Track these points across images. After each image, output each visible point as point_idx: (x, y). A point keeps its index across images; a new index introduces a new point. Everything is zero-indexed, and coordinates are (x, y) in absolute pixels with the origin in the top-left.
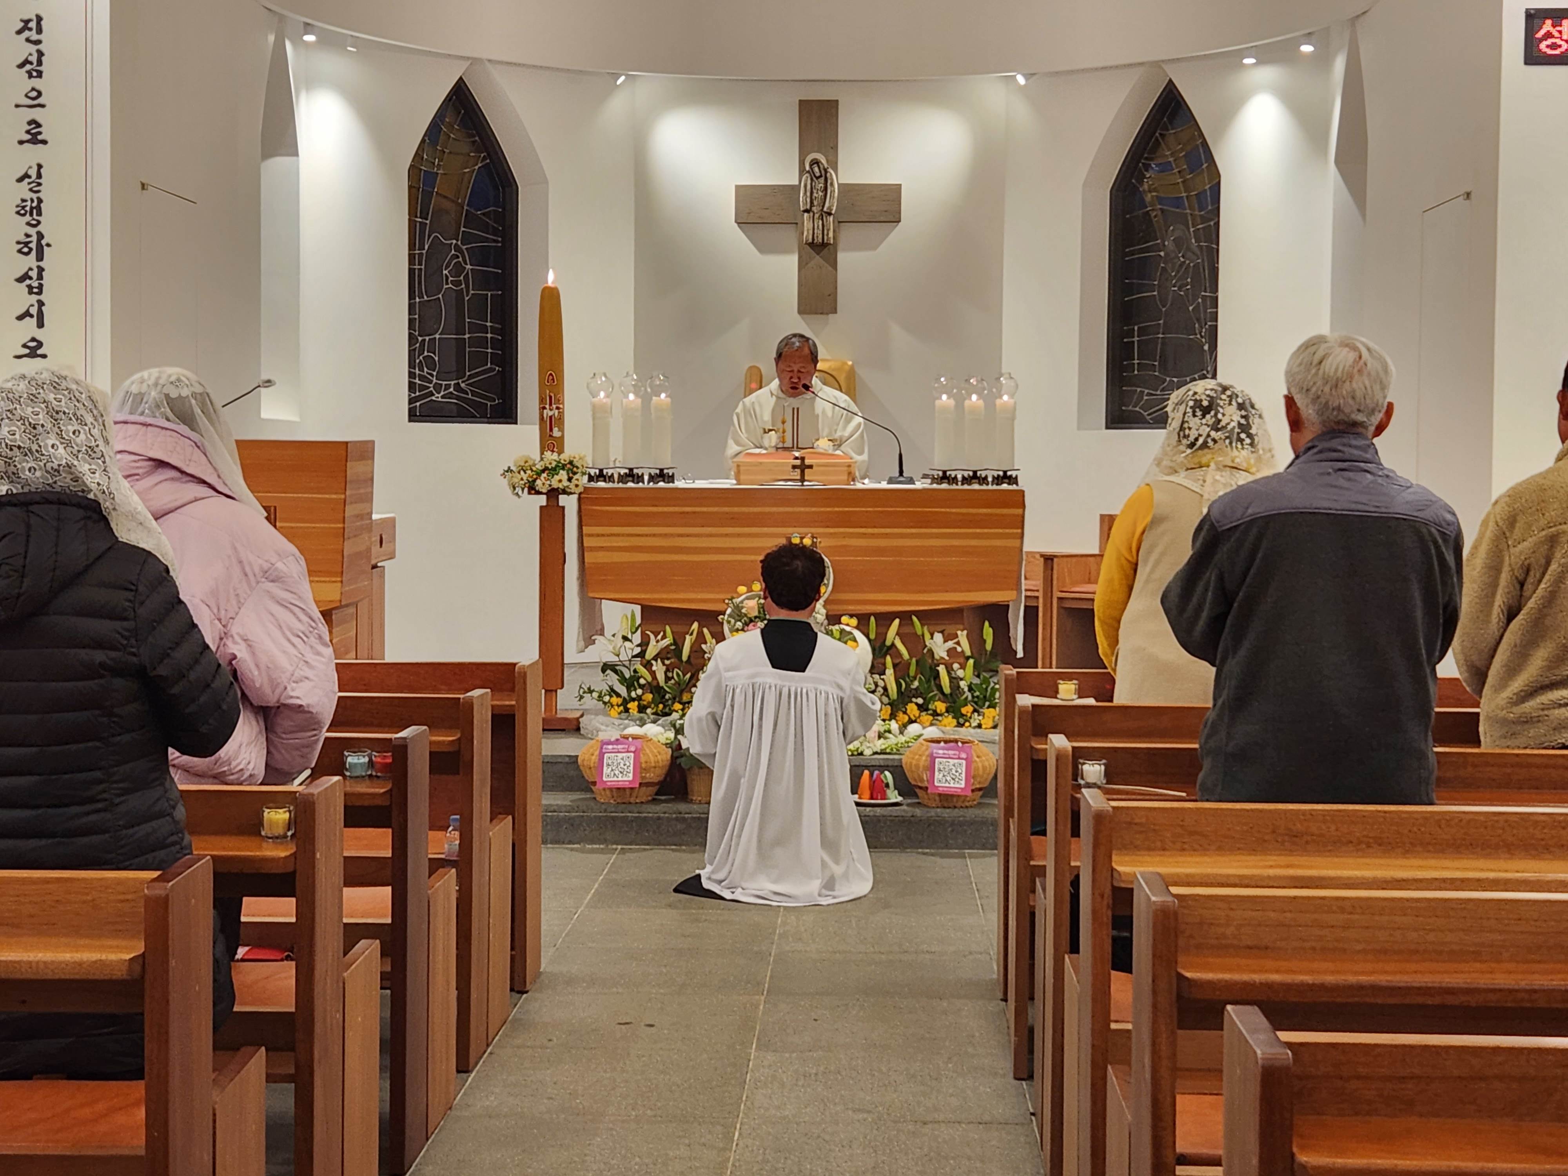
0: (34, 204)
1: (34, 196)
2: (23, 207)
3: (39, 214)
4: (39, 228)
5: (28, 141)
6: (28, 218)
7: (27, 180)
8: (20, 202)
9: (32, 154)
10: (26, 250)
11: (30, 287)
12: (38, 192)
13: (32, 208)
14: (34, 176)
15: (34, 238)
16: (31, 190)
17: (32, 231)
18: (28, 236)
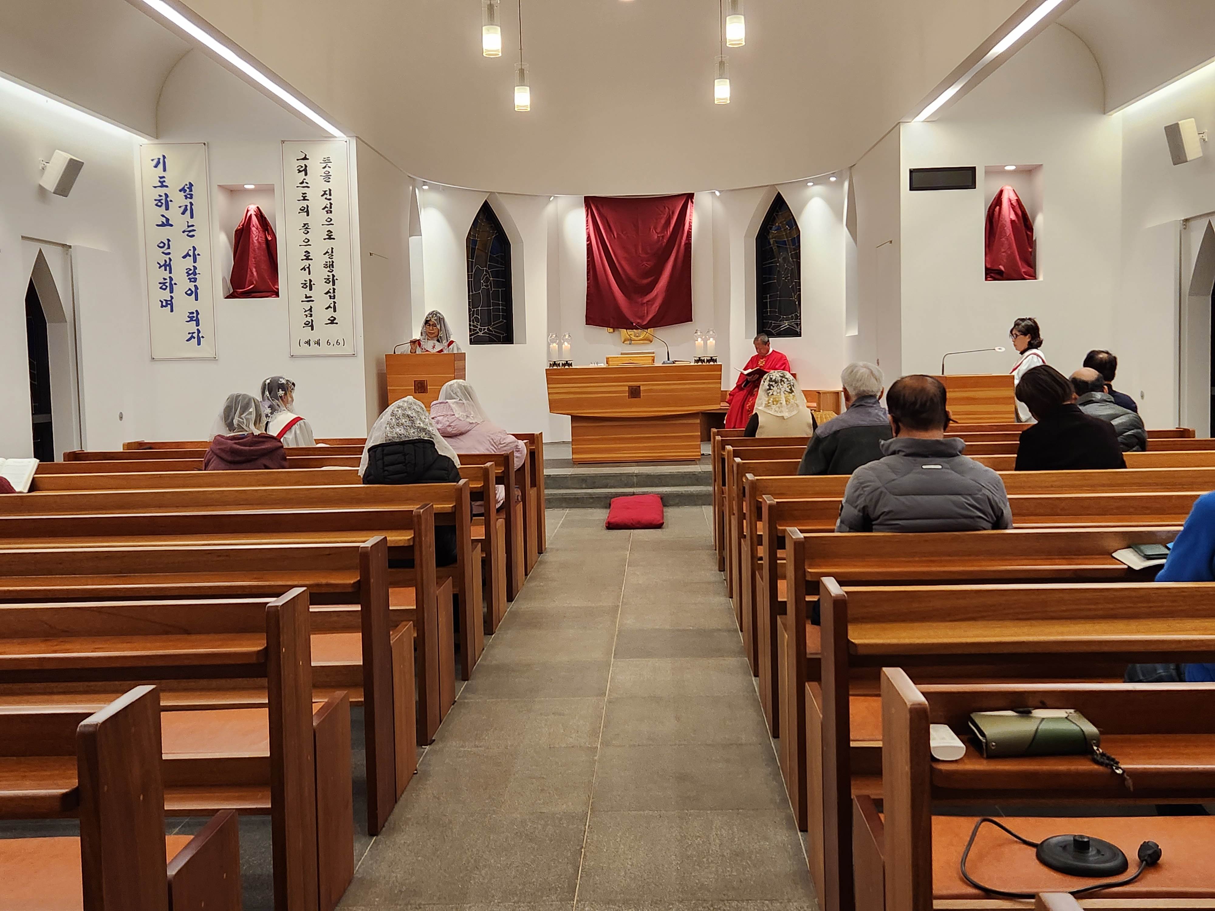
0: (331, 263)
1: (331, 260)
2: (327, 265)
3: (333, 267)
4: (333, 273)
5: (328, 239)
6: (328, 269)
7: (328, 254)
8: (325, 263)
9: (330, 243)
10: (328, 282)
11: (330, 296)
12: (332, 258)
13: (330, 265)
14: (330, 252)
15: (331, 277)
16: (329, 258)
17: (330, 274)
18: (328, 276)
